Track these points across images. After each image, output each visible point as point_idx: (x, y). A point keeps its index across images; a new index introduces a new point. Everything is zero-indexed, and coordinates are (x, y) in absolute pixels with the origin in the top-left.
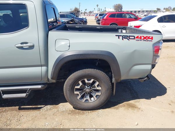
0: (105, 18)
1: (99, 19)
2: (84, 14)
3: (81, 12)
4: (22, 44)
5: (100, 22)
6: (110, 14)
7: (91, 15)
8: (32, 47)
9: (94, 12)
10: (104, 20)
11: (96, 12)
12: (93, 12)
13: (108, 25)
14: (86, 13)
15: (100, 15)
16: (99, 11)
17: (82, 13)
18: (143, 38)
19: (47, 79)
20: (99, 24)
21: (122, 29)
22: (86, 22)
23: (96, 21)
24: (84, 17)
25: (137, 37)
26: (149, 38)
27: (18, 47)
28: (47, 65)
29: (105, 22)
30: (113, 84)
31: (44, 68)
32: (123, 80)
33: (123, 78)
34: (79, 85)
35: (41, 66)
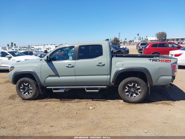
0: (147, 48)
1: (141, 48)
2: (124, 43)
3: (120, 41)
4: (99, 63)
5: (143, 51)
6: (151, 45)
7: (131, 44)
8: (104, 65)
9: (135, 41)
10: (146, 49)
11: (137, 41)
12: (133, 41)
13: (150, 54)
14: (126, 42)
15: (142, 44)
16: (140, 40)
17: (121, 43)
18: (164, 61)
19: (109, 83)
20: (141, 53)
21: (156, 56)
22: (128, 51)
23: (138, 50)
24: (124, 47)
25: (161, 60)
26: (168, 61)
27: (97, 65)
28: (110, 75)
29: (147, 51)
30: (148, 88)
31: (109, 76)
32: (154, 86)
33: (154, 84)
34: (126, 89)
35: (107, 75)
